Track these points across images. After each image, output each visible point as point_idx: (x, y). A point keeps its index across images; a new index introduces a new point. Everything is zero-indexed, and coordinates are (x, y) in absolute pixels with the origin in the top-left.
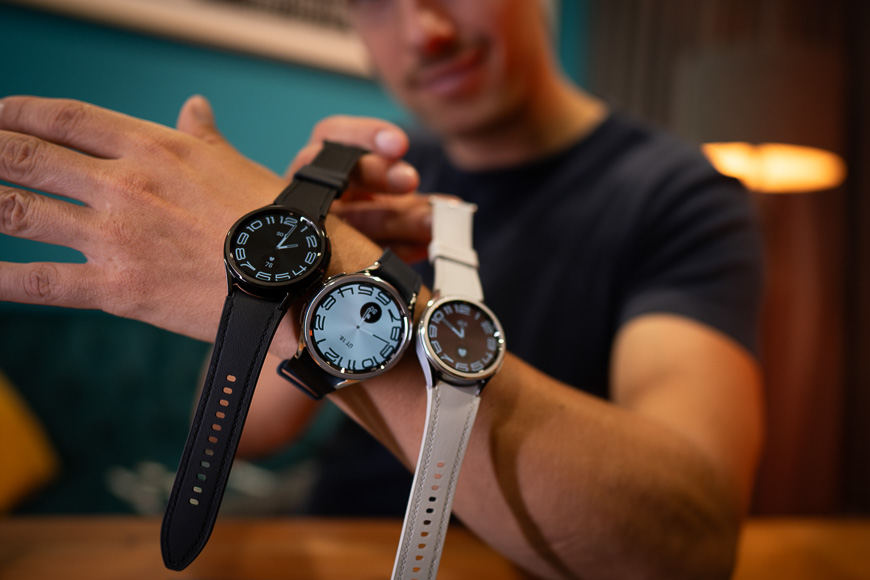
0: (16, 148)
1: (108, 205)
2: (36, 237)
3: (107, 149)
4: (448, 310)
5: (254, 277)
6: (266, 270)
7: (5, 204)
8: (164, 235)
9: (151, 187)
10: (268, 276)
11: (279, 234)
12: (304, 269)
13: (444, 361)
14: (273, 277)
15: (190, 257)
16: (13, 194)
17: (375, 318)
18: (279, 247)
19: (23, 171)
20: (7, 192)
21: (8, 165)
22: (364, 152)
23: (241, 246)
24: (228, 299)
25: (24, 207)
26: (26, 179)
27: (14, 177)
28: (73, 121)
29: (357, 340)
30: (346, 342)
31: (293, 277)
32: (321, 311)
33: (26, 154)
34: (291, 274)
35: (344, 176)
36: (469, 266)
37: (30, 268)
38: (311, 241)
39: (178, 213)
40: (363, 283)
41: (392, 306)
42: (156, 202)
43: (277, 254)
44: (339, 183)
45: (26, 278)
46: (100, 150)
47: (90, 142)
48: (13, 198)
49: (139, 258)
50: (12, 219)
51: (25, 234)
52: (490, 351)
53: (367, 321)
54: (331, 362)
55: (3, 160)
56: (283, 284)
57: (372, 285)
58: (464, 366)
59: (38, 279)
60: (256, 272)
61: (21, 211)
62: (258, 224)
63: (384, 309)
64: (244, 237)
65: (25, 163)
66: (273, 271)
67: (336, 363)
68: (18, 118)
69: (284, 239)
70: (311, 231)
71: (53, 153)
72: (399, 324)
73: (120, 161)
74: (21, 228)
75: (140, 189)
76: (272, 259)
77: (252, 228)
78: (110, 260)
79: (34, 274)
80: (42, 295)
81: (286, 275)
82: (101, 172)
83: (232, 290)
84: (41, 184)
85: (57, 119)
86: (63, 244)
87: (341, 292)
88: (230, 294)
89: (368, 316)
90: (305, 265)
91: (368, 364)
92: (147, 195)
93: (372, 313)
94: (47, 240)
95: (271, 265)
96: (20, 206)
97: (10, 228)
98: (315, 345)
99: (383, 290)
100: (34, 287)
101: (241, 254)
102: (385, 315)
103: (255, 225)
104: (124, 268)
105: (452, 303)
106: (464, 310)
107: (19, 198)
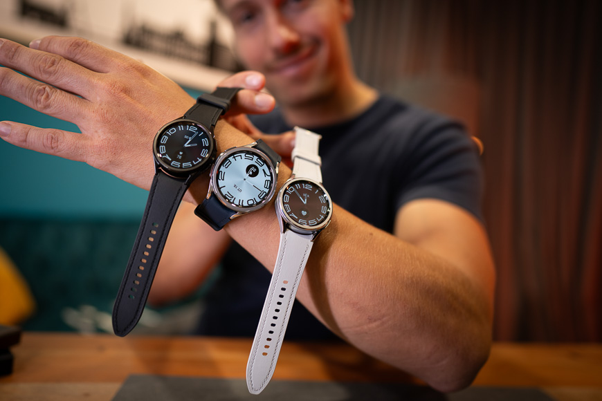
0: (48, 60)
1: (98, 99)
2: (54, 114)
3: (100, 67)
4: (298, 186)
5: (170, 165)
6: (177, 160)
7: (39, 91)
8: (130, 120)
9: (126, 91)
10: (178, 164)
11: (186, 137)
12: (200, 160)
13: (291, 217)
14: (181, 165)
15: (145, 134)
16: (44, 86)
17: (255, 174)
18: (186, 145)
19: (50, 73)
20: (41, 85)
21: (42, 69)
22: (240, 89)
23: (163, 144)
24: (155, 177)
25: (50, 95)
26: (51, 79)
27: (44, 77)
28: (80, 48)
29: (244, 187)
30: (238, 188)
31: (193, 165)
32: (222, 169)
33: (53, 64)
34: (192, 163)
35: (228, 101)
36: (316, 164)
37: (48, 132)
38: (205, 142)
39: (140, 107)
40: (248, 152)
41: (265, 167)
42: (128, 99)
43: (184, 150)
44: (225, 105)
45: (45, 136)
46: (95, 67)
47: (90, 62)
48: (44, 88)
49: (114, 133)
50: (42, 100)
51: (48, 111)
52: (322, 214)
53: (250, 175)
54: (229, 200)
55: (40, 66)
56: (187, 170)
57: (254, 154)
58: (305, 221)
59: (52, 138)
60: (171, 162)
61: (48, 97)
62: (174, 130)
63: (260, 169)
64: (165, 139)
65: (52, 69)
66: (182, 161)
67: (232, 201)
68: (48, 46)
69: (190, 141)
70: (205, 136)
71: (70, 66)
72: (269, 178)
73: (108, 74)
74: (47, 106)
75: (119, 91)
76: (181, 153)
77: (170, 133)
78: (96, 132)
79: (50, 134)
80: (52, 148)
81: (189, 164)
82: (96, 79)
83: (158, 171)
84: (60, 83)
85: (71, 46)
86: (69, 120)
87: (234, 157)
88: (156, 174)
89: (251, 173)
90: (201, 157)
91: (251, 202)
92: (123, 95)
93: (253, 171)
94: (59, 116)
95: (180, 157)
96: (48, 93)
97: (39, 107)
98: (219, 189)
99: (260, 157)
100: (49, 142)
101: (163, 149)
102: (261, 172)
103: (172, 131)
104: (105, 137)
105: (301, 182)
106: (309, 187)
107: (48, 89)
